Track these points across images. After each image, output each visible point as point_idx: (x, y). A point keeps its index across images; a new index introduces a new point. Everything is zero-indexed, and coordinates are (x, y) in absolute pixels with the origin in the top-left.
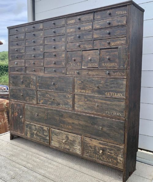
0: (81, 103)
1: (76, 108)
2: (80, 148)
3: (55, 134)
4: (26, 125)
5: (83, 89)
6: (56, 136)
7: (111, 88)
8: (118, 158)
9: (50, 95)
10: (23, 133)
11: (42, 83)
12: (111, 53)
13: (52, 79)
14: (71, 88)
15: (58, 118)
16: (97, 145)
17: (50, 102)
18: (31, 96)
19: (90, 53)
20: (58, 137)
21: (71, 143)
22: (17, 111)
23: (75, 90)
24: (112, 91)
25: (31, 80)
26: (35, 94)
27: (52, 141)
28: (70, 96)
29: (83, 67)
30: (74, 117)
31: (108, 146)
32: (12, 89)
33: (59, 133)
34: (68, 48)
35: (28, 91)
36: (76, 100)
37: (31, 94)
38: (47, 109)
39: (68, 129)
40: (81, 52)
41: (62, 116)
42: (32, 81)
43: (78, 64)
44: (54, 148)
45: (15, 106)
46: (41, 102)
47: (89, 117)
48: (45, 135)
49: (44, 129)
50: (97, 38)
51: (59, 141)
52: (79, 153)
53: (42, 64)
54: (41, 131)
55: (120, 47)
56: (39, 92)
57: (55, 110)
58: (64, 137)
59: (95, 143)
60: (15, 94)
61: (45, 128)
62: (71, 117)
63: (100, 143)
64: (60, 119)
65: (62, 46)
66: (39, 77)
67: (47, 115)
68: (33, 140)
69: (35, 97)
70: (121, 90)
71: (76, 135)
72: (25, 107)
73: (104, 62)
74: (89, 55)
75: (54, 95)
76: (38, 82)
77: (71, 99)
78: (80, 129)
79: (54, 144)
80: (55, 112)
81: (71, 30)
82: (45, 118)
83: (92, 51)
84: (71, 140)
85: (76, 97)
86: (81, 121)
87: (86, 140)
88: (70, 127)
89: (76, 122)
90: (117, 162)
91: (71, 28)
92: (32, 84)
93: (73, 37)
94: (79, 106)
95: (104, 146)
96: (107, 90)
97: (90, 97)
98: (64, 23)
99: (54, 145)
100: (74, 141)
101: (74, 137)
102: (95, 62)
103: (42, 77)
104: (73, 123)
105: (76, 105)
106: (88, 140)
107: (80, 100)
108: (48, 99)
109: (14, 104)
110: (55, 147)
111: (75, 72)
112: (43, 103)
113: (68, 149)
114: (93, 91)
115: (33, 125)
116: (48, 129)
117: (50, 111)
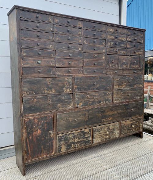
0: (118, 96)
1: (115, 101)
2: (118, 131)
3: (97, 131)
4: (59, 139)
5: (120, 85)
6: (98, 133)
7: (137, 81)
8: (140, 125)
9: (91, 96)
10: (52, 153)
11: (81, 85)
12: (136, 59)
13: (92, 79)
14: (111, 85)
15: (99, 115)
16: (129, 123)
17: (91, 102)
18: (65, 102)
19: (124, 58)
20: (100, 132)
21: (111, 132)
22: (40, 127)
23: (114, 87)
24: (137, 84)
25: (65, 83)
26: (71, 98)
27: (94, 140)
28: (110, 93)
29: (120, 68)
30: (114, 109)
31: (135, 120)
32: (28, 99)
33: (101, 128)
34: (108, 52)
35: (60, 96)
36: (114, 95)
37: (65, 100)
38: (88, 110)
39: (109, 121)
40: (118, 56)
41: (104, 112)
42: (67, 84)
43: (116, 65)
44: (96, 145)
45: (36, 121)
46: (80, 105)
47: (124, 105)
48: (86, 138)
49: (85, 131)
50: (129, 48)
51: (101, 136)
52: (117, 136)
53: (81, 65)
54: (81, 135)
55: (140, 56)
56: (76, 94)
57: (96, 108)
58: (106, 129)
59: (128, 122)
60: (35, 106)
61: (87, 130)
62: (111, 110)
63: (131, 121)
64: (102, 115)
65: (102, 49)
66: (77, 78)
67: (88, 116)
68: (69, 151)
69: (71, 102)
70: (141, 82)
71: (115, 123)
72: (57, 117)
73: (133, 65)
74: (123, 59)
75: (95, 94)
76: (76, 84)
77: (111, 95)
78: (118, 117)
79: (97, 140)
80: (97, 110)
81: (111, 37)
82: (86, 120)
83: (125, 56)
84: (111, 130)
85: (115, 92)
86: (119, 110)
87: (123, 123)
88: (111, 118)
89: (116, 112)
90: (140, 128)
91: (111, 35)
92: (67, 88)
93: (112, 43)
94: (117, 99)
95: (133, 122)
96: (134, 83)
97: (125, 90)
98: (105, 30)
99: (96, 142)
100: (114, 129)
101: (114, 125)
102: (127, 64)
103: (81, 78)
104: (113, 114)
105: (114, 99)
106: (123, 122)
107: (117, 94)
108: (88, 100)
109: (34, 119)
110: (97, 143)
111: (113, 72)
112: (82, 106)
113: (109, 138)
114: (127, 86)
115: (69, 134)
116: (90, 130)
117: (91, 111)
